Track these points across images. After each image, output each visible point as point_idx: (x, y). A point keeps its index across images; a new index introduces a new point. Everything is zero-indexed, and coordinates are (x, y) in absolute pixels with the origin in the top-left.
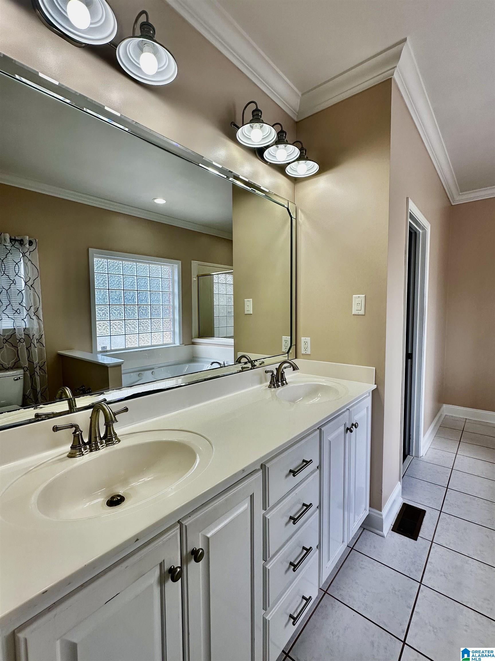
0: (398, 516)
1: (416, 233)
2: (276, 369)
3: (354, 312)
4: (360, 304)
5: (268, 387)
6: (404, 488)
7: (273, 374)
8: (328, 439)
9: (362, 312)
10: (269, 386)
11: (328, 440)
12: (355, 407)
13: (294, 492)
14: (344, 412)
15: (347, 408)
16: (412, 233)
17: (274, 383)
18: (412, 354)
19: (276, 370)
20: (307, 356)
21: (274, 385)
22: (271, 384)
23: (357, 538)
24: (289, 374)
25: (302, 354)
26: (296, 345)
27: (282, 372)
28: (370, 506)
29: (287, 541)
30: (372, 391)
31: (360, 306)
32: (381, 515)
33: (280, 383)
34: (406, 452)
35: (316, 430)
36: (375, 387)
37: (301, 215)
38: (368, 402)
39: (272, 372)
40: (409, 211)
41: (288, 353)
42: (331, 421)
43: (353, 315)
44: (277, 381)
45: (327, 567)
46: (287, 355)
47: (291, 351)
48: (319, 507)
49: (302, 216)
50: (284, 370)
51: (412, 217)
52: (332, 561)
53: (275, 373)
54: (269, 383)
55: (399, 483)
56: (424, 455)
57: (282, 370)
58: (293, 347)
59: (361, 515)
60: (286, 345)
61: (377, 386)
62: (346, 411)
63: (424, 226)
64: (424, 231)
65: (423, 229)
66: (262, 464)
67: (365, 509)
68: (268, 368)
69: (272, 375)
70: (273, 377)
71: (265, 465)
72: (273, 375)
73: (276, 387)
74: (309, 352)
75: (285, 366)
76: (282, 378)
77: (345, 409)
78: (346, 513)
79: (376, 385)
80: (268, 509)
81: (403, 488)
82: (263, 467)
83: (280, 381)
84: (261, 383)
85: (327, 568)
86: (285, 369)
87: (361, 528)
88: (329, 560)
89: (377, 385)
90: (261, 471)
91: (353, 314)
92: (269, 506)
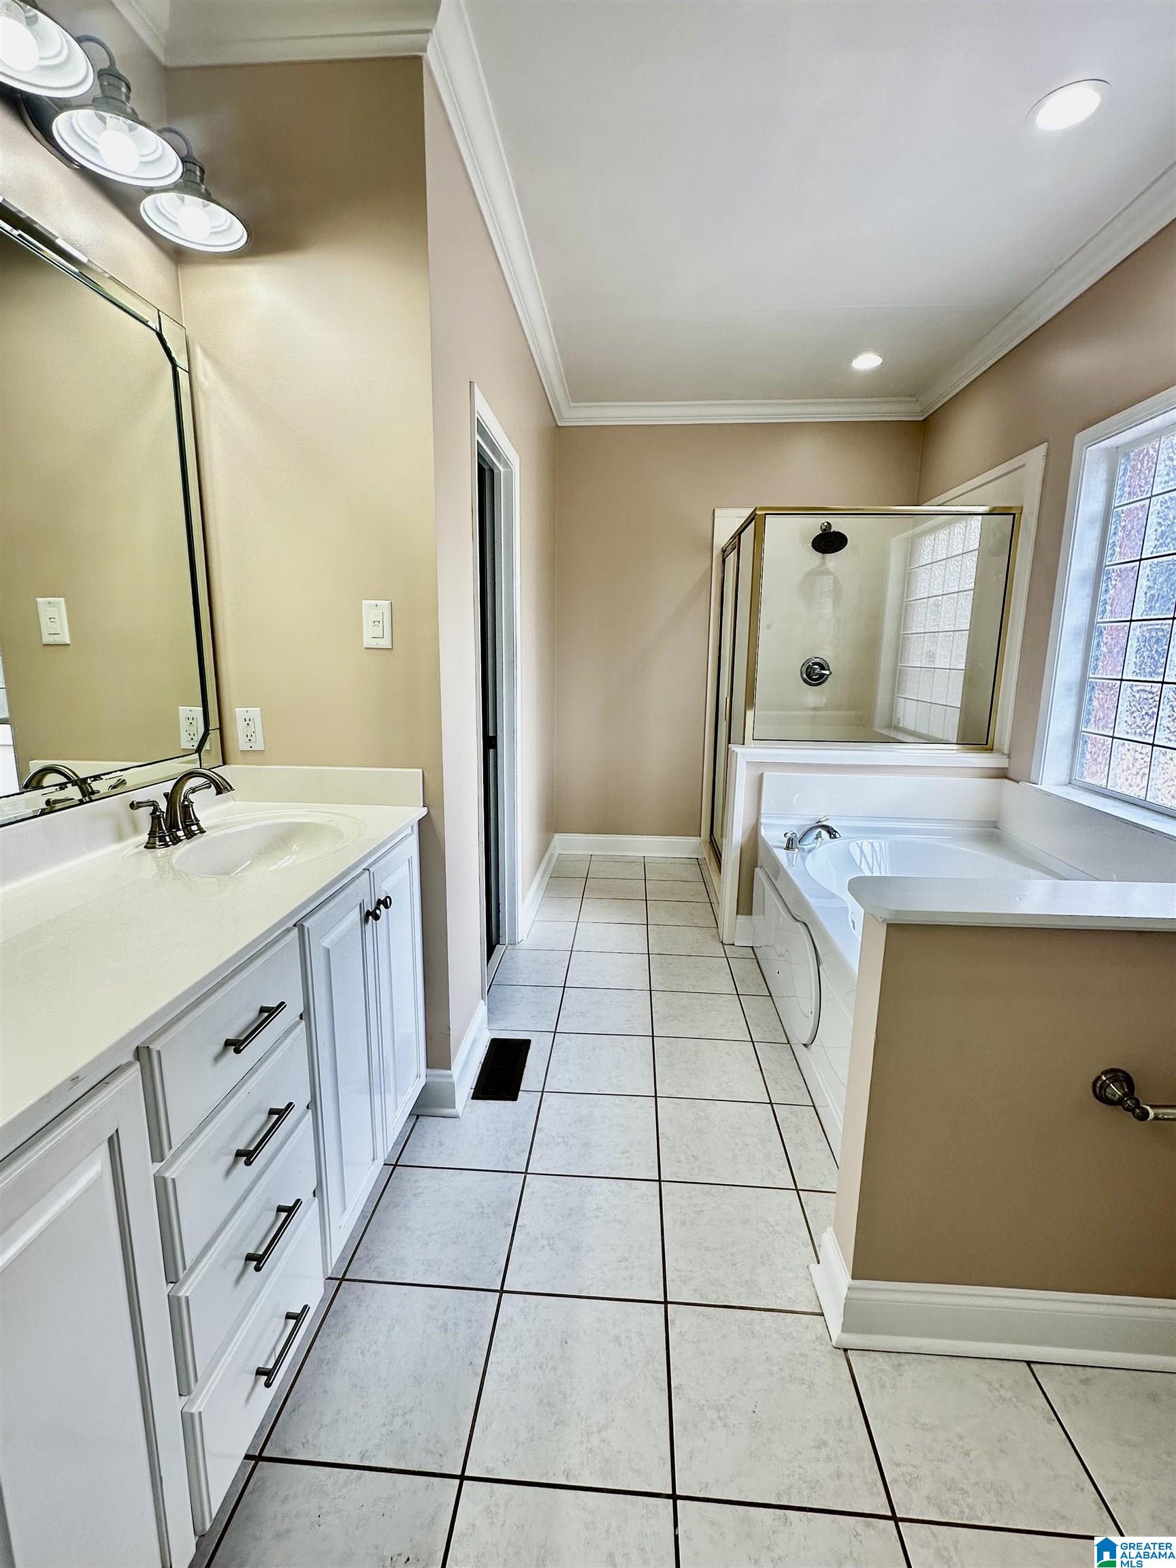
0: (482, 1067)
1: (492, 471)
2: (166, 795)
3: (368, 641)
4: (381, 622)
5: (145, 847)
6: (492, 1011)
7: (156, 809)
8: (323, 944)
9: (385, 643)
10: (147, 843)
11: (324, 947)
12: (383, 861)
13: (243, 1090)
14: (358, 876)
15: (364, 866)
16: (485, 469)
17: (164, 833)
18: (495, 738)
19: (167, 798)
20: (252, 755)
21: (162, 839)
22: (152, 839)
23: (405, 1141)
24: (205, 806)
25: (242, 751)
26: (221, 729)
27: (186, 803)
28: (427, 1067)
29: (235, 1210)
30: (419, 821)
31: (381, 626)
32: (451, 1076)
33: (180, 833)
34: (493, 940)
35: (288, 930)
36: (424, 811)
37: (202, 365)
38: (411, 847)
39: (154, 805)
40: (477, 415)
41: (199, 750)
42: (326, 904)
43: (366, 648)
44: (173, 826)
45: (340, 1227)
46: (196, 756)
47: (207, 746)
48: (313, 1105)
49: (209, 366)
50: (191, 797)
51: (482, 431)
52: (350, 1211)
53: (163, 806)
54: (145, 837)
55: (482, 1002)
56: (525, 937)
57: (185, 797)
58: (214, 736)
59: (410, 1090)
60: (193, 730)
61: (428, 810)
62: (361, 873)
63: (507, 458)
64: (507, 470)
65: (506, 464)
66: (137, 1047)
67: (418, 1076)
68: (139, 796)
69: (153, 813)
70: (159, 817)
71: (148, 1047)
72: (158, 813)
73: (170, 843)
74: (259, 745)
75: (193, 786)
76: (185, 819)
77: (360, 870)
78: (377, 1098)
79: (426, 808)
80: (168, 1155)
81: (489, 1010)
82: (144, 1054)
83: (181, 827)
84: (120, 837)
85: (342, 1228)
86: (193, 793)
87: (411, 1117)
88: (345, 1209)
89: (428, 807)
90: (137, 1065)
91: (365, 646)
92: (170, 1148)
